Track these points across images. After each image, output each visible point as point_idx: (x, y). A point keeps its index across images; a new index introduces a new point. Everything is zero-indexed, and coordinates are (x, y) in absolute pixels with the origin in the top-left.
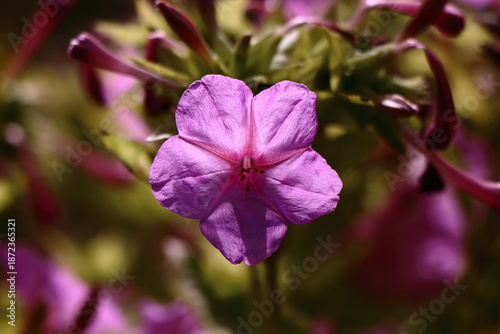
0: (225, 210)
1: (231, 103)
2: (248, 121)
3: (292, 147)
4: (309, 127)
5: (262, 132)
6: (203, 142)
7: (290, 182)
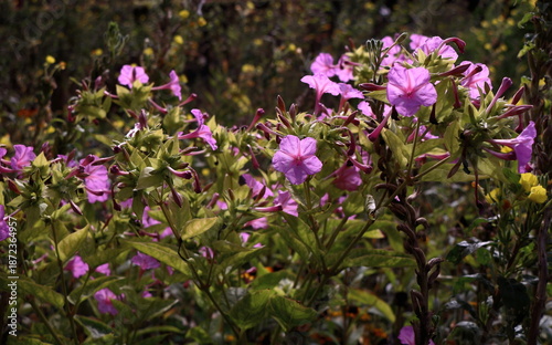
0: (292, 170)
1: (294, 143)
2: (299, 147)
3: (310, 155)
4: (315, 149)
5: (302, 150)
6: (286, 152)
7: (309, 163)
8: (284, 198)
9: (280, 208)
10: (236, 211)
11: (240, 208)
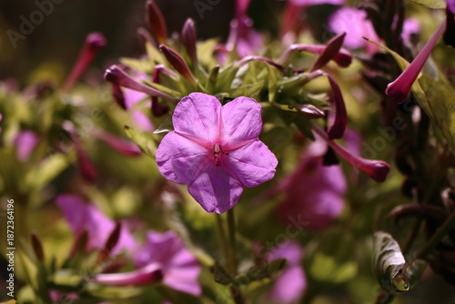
1: (208, 111)
2: (219, 122)
3: (246, 138)
4: (257, 125)
5: (228, 128)
6: (190, 135)
7: (244, 160)
8: (165, 253)
9: (158, 275)
10: (53, 286)
11: (62, 277)
